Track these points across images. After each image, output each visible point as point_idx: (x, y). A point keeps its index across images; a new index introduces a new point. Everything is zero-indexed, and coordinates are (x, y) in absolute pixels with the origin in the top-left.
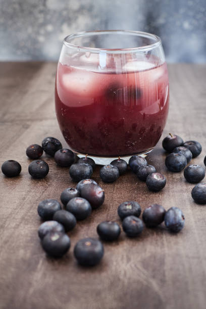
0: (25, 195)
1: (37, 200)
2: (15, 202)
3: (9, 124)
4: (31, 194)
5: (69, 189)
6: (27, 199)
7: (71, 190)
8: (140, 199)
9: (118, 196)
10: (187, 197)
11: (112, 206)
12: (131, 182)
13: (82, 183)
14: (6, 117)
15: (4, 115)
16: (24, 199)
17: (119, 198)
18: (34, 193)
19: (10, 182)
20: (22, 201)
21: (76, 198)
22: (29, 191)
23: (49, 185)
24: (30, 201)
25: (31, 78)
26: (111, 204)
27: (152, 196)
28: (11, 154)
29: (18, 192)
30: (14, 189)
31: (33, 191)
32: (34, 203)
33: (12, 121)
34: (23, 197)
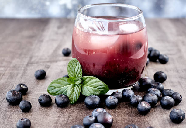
0: (57, 120)
1: (66, 124)
2: (51, 126)
3: (36, 65)
4: (61, 119)
5: (89, 116)
6: (59, 123)
7: (90, 117)
8: (136, 121)
9: (120, 119)
10: (165, 118)
11: (118, 127)
12: (127, 108)
13: (96, 111)
14: (33, 60)
15: (31, 58)
16: (57, 123)
17: (121, 120)
18: (63, 118)
19: (44, 110)
20: (56, 125)
21: (95, 124)
22: (59, 117)
23: (72, 112)
24: (61, 124)
25: (43, 30)
26: (117, 126)
27: (143, 117)
28: (41, 88)
29: (52, 117)
30: (48, 115)
31: (62, 116)
32: (64, 126)
33: (37, 63)
34: (56, 121)
